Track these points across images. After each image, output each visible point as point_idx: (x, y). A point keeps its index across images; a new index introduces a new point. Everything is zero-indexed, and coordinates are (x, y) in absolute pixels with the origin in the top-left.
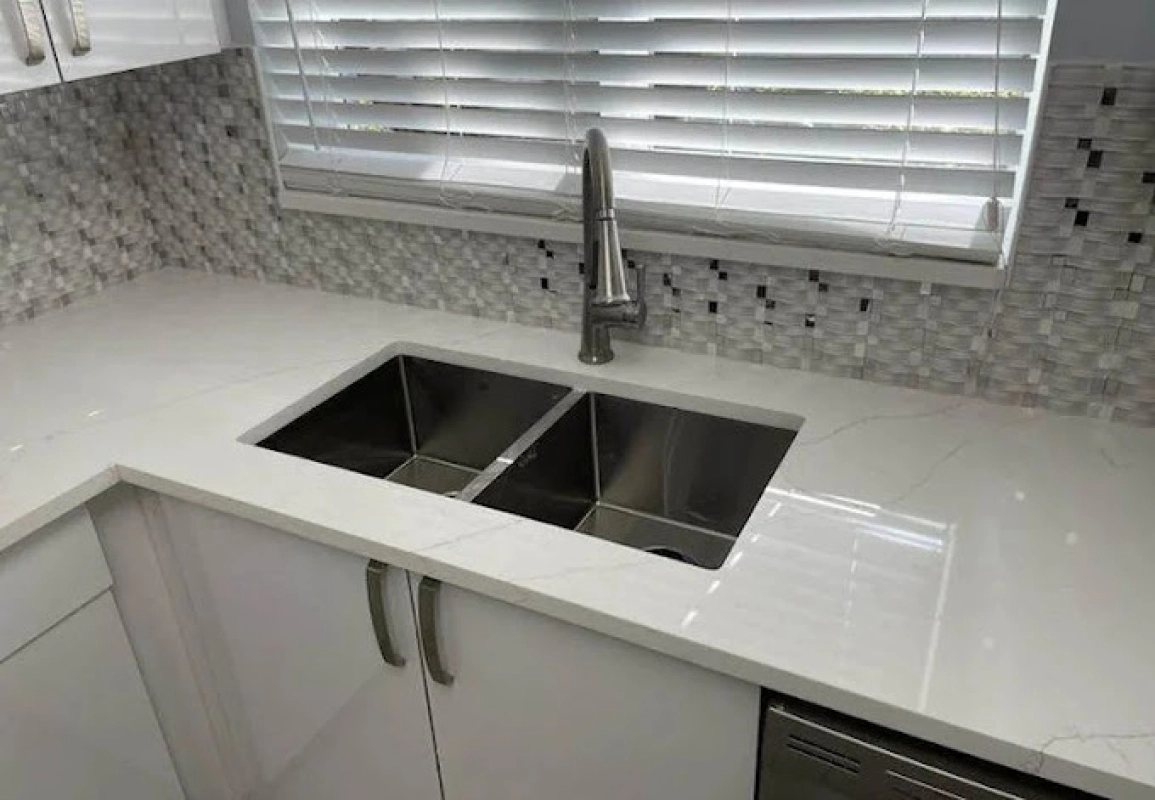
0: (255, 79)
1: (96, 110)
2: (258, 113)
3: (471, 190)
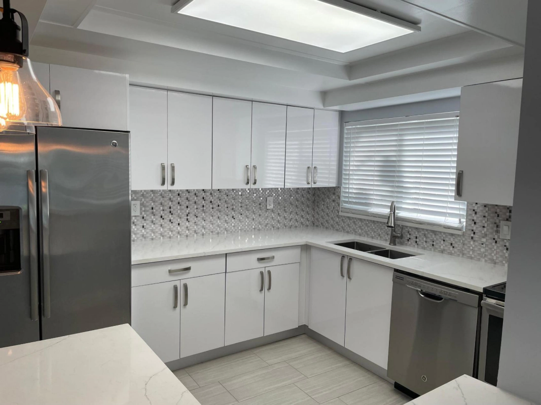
0: (340, 192)
1: (310, 195)
2: (339, 198)
3: (375, 213)
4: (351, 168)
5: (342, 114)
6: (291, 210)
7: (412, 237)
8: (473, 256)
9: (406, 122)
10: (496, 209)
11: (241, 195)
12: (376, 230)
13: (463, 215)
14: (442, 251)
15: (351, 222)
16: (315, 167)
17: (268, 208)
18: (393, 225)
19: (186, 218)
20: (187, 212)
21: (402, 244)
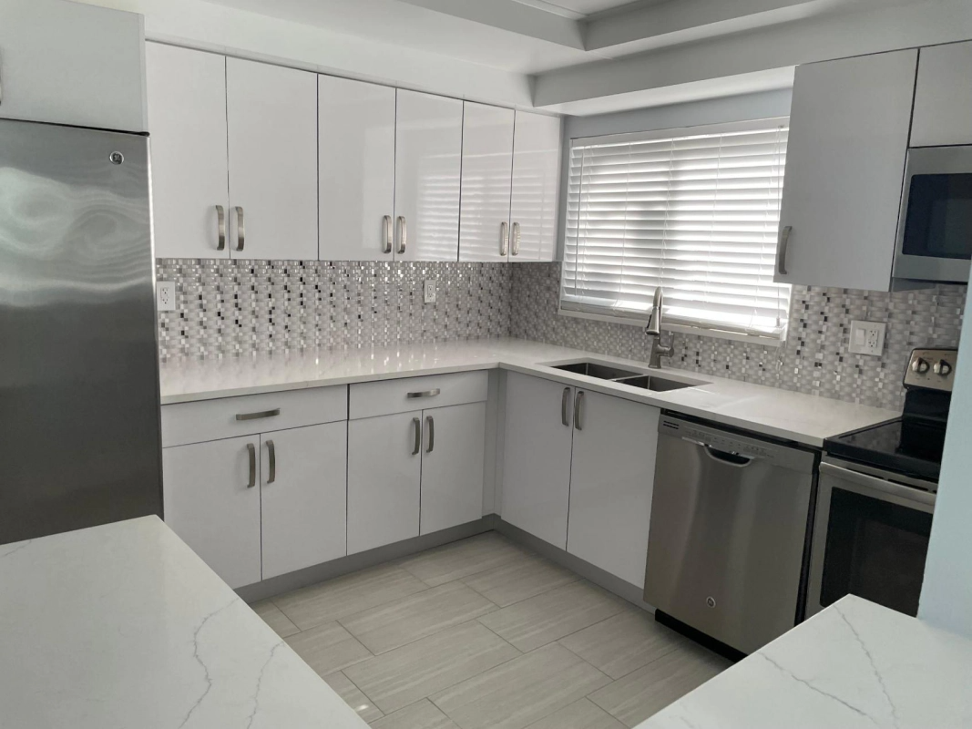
0: (560, 271)
1: (505, 278)
2: (559, 283)
4: (581, 227)
5: (566, 120)
6: (469, 306)
7: (689, 353)
8: (798, 385)
9: (686, 138)
10: (845, 300)
11: (375, 275)
12: (624, 342)
13: (784, 311)
14: (745, 378)
15: (579, 327)
16: (515, 224)
17: (426, 301)
18: (658, 331)
19: (268, 316)
20: (271, 305)
21: (670, 365)
